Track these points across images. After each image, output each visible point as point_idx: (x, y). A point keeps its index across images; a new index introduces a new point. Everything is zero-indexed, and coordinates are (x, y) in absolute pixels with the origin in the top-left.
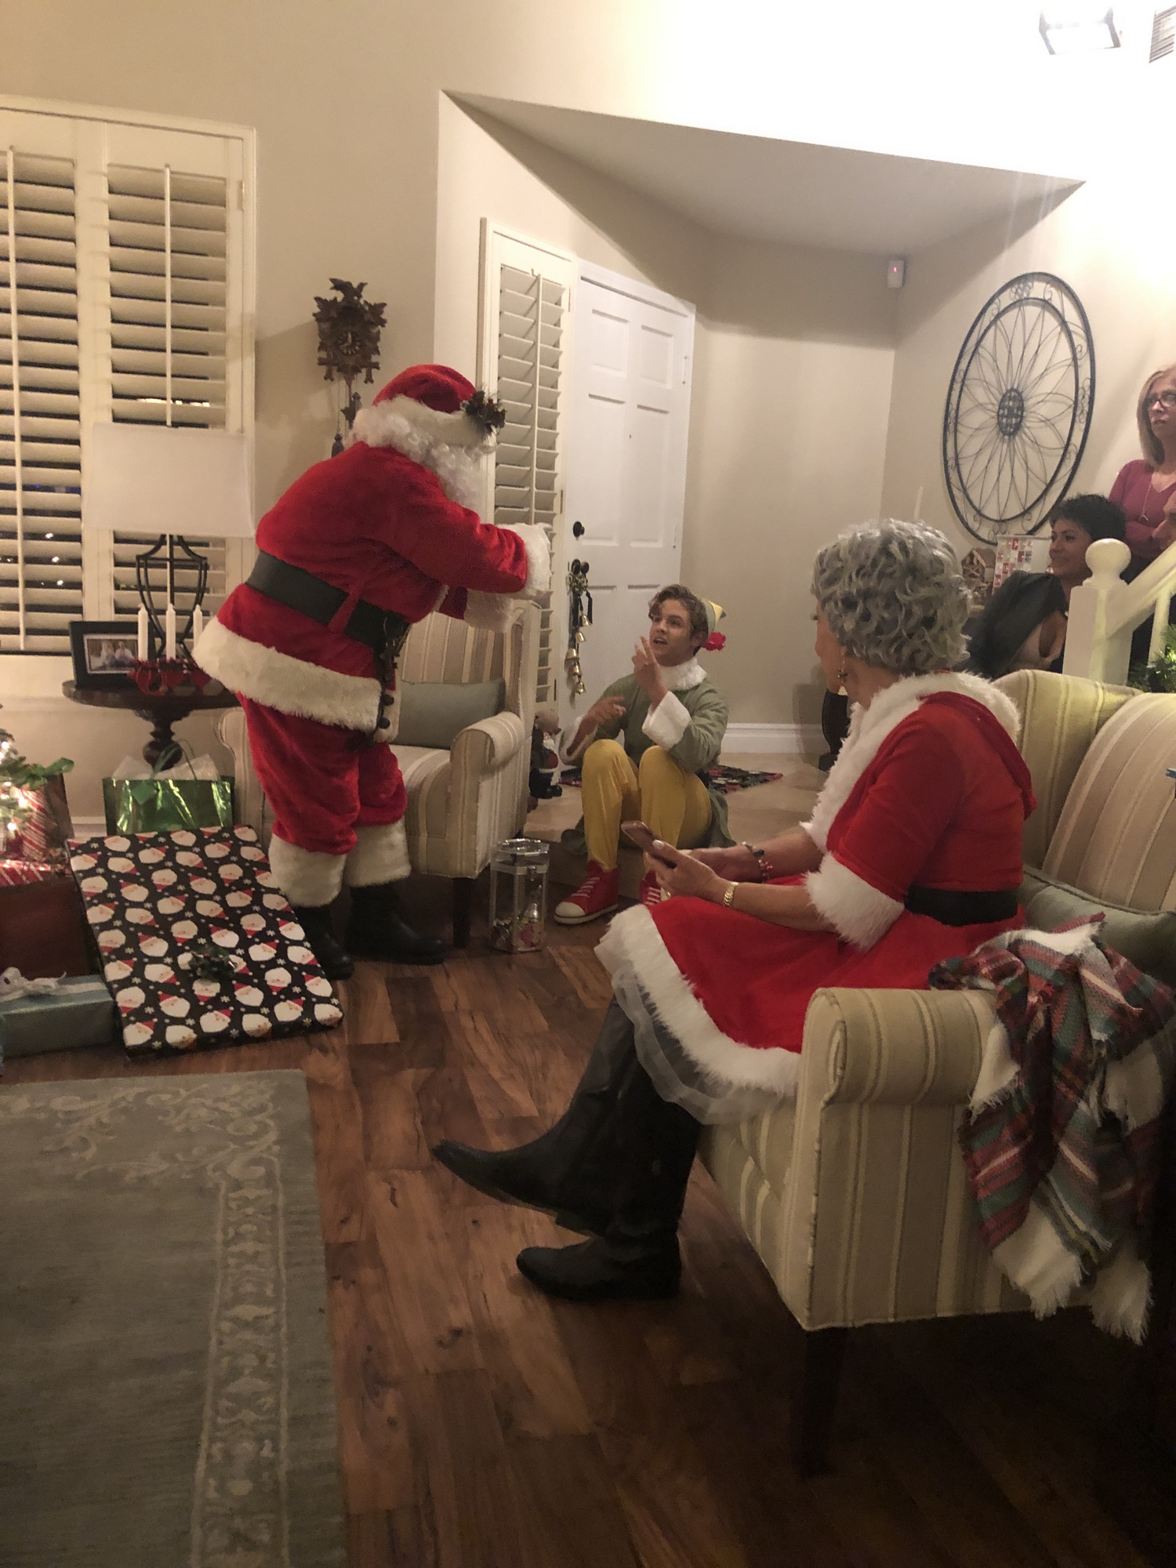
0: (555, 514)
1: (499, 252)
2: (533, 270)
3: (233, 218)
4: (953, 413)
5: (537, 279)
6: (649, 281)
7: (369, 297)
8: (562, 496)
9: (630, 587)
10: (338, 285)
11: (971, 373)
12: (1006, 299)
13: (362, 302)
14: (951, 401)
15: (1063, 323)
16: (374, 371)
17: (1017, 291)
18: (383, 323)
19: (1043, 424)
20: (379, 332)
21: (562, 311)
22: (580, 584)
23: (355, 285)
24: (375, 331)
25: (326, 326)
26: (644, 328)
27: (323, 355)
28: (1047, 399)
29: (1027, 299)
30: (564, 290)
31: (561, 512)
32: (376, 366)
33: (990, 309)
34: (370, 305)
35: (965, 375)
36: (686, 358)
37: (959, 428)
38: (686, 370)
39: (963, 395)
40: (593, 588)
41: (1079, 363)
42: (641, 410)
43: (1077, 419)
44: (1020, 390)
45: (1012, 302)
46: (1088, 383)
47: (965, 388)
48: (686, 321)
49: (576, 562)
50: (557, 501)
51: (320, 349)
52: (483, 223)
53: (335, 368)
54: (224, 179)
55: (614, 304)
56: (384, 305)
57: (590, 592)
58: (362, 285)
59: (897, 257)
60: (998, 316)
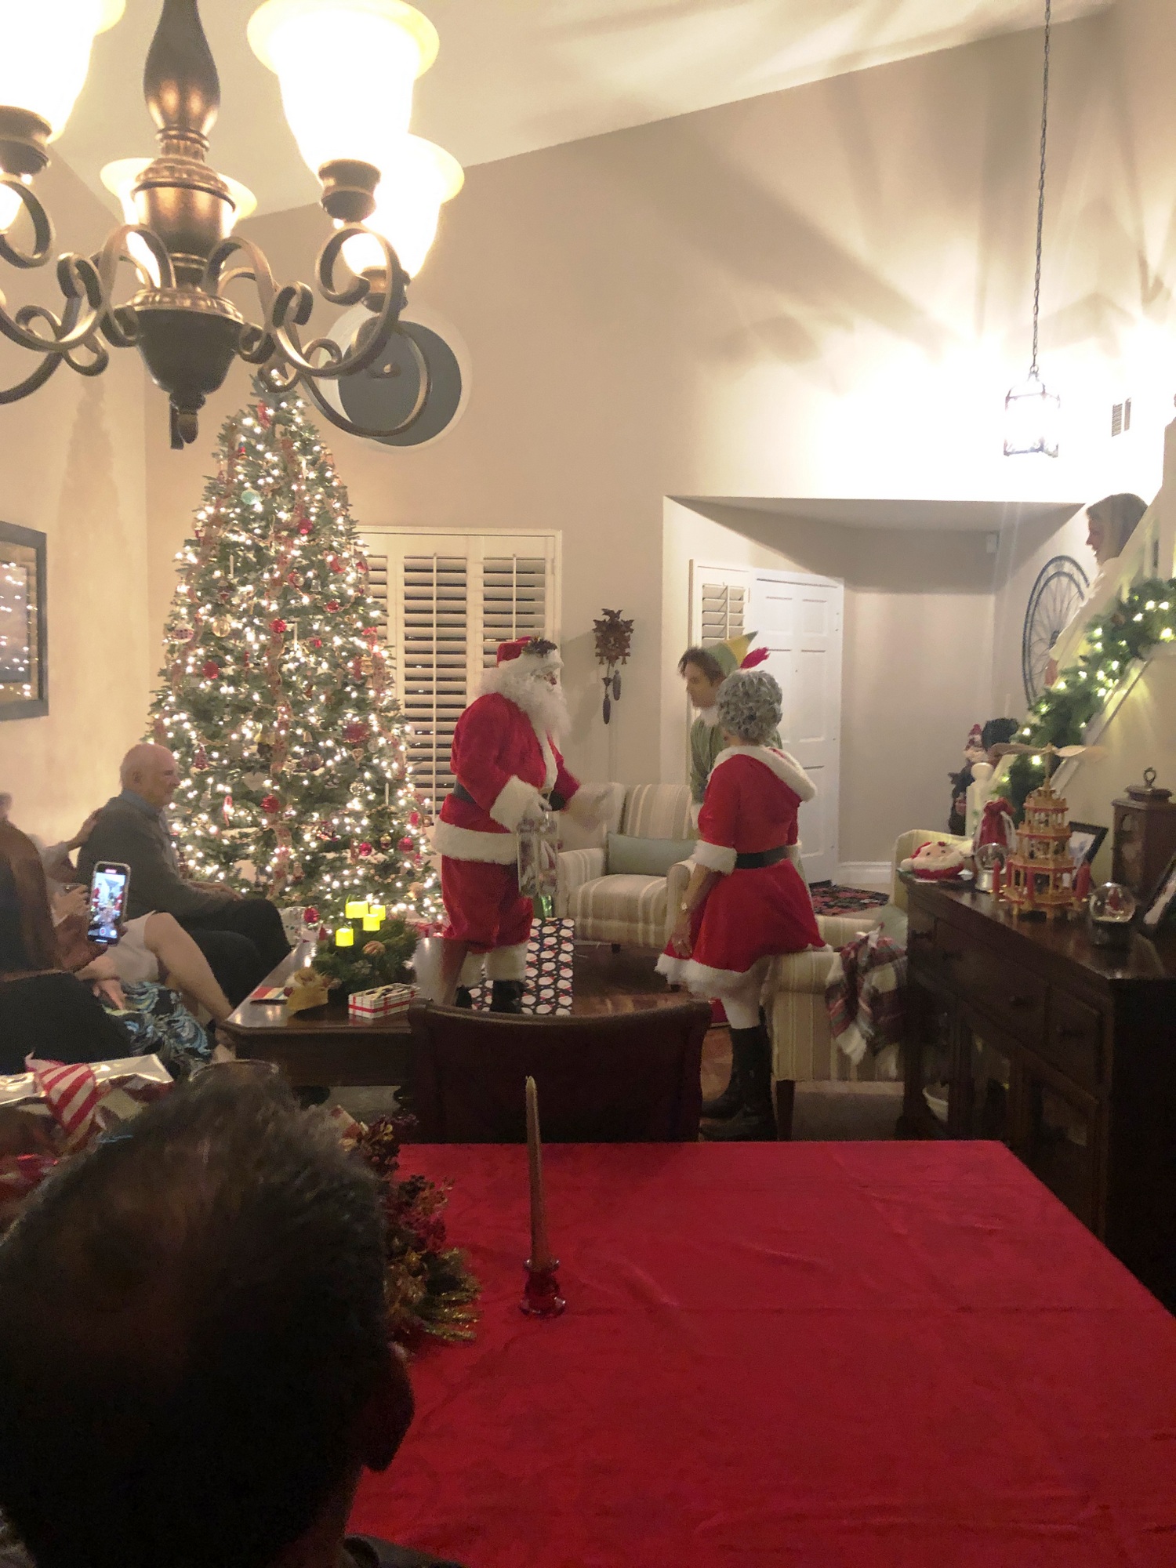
1: (701, 578)
2: (724, 583)
3: (549, 579)
5: (726, 588)
6: (808, 571)
7: (623, 617)
10: (607, 612)
11: (1036, 617)
13: (620, 620)
14: (1027, 632)
16: (627, 658)
17: (1056, 566)
18: (632, 631)
20: (629, 636)
21: (743, 604)
23: (616, 612)
24: (626, 634)
25: (599, 634)
26: (806, 601)
27: (598, 650)
30: (744, 591)
32: (628, 654)
33: (1043, 576)
34: (625, 622)
35: (1033, 617)
36: (838, 614)
37: (1030, 652)
38: (839, 621)
42: (803, 653)
45: (1053, 573)
47: (1033, 627)
48: (837, 591)
51: (596, 648)
52: (691, 562)
53: (605, 658)
54: (544, 559)
55: (781, 590)
56: (632, 621)
58: (620, 612)
59: (992, 533)
60: (1048, 581)
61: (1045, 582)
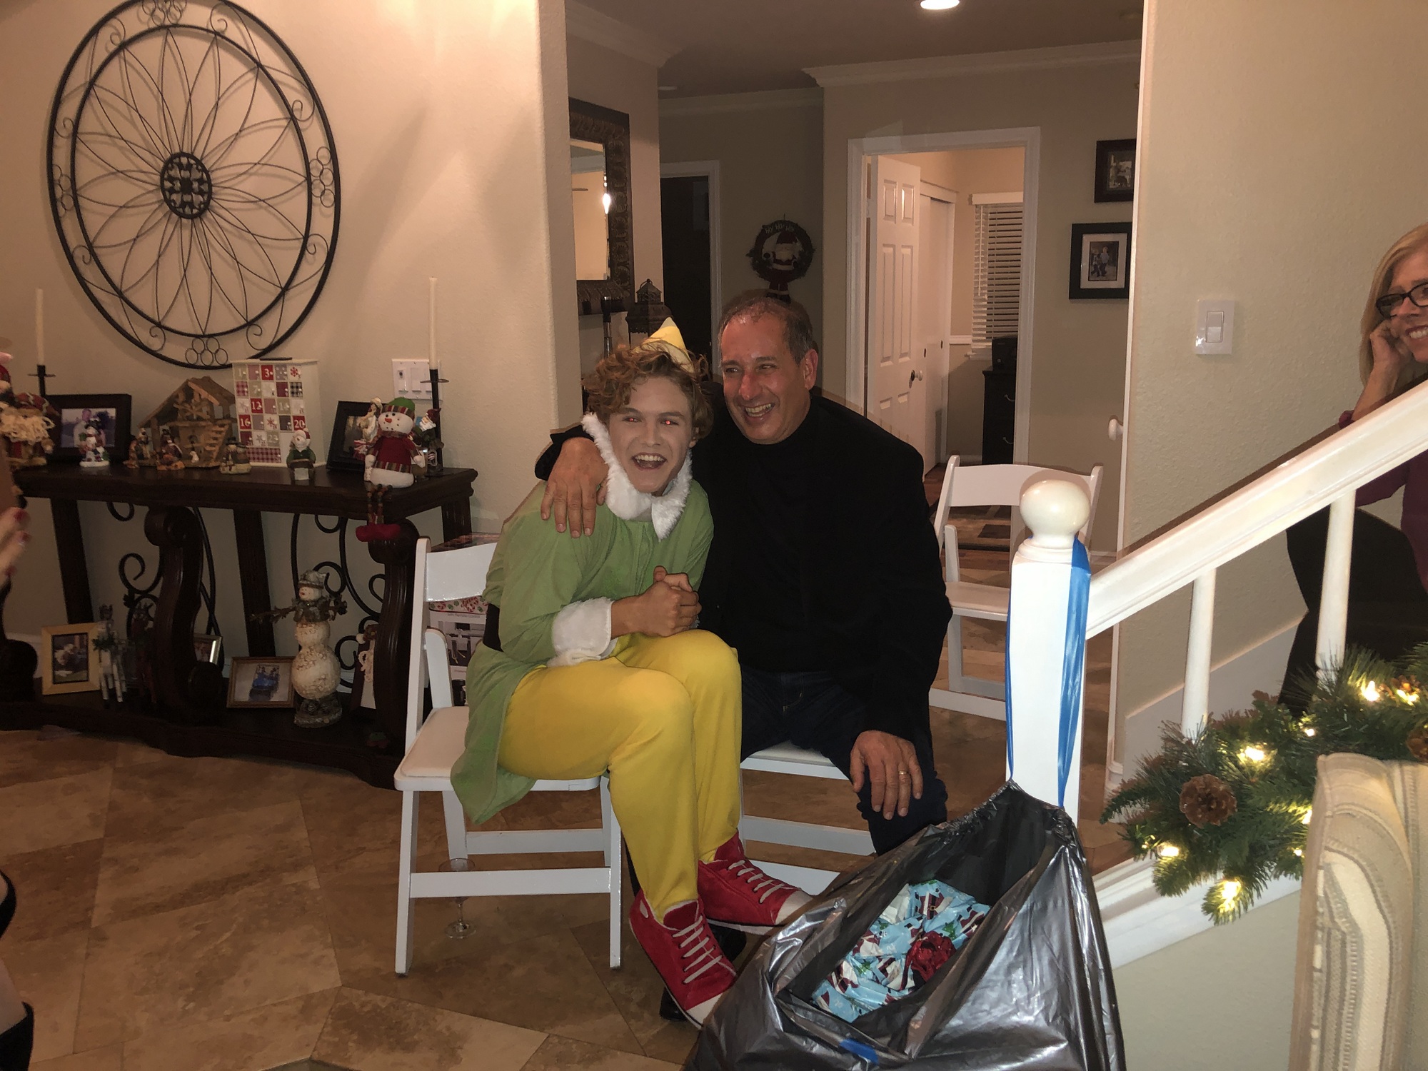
4: (65, 183)
11: (86, 126)
12: (133, 22)
14: (55, 162)
15: (258, 67)
19: (252, 205)
28: (252, 171)
29: (175, 25)
35: (76, 125)
37: (82, 201)
41: (301, 125)
43: (316, 200)
44: (198, 155)
45: (144, 28)
46: (325, 154)
47: (80, 146)
60: (124, 46)
61: (112, 48)
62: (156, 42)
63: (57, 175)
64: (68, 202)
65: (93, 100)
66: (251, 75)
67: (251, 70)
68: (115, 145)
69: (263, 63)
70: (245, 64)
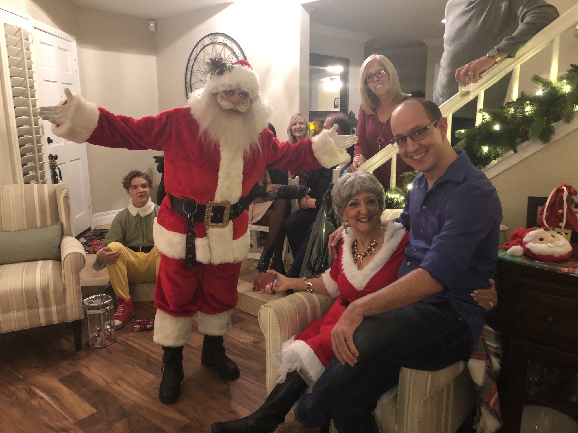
0: (41, 136)
1: (3, 18)
2: (16, 25)
4: (189, 83)
5: (18, 29)
6: (57, 27)
8: (42, 127)
9: (71, 161)
11: (194, 68)
12: (207, 41)
14: (187, 78)
15: (234, 53)
17: (211, 39)
21: (30, 43)
22: (55, 165)
26: (59, 48)
29: (216, 42)
30: (28, 33)
31: (43, 134)
33: (200, 44)
35: (192, 68)
36: (75, 60)
37: (192, 88)
38: (75, 65)
39: (192, 76)
40: (59, 164)
42: (63, 84)
45: (209, 43)
47: (193, 74)
48: (73, 44)
49: (51, 155)
50: (41, 130)
55: (48, 38)
57: (59, 166)
59: (152, 20)
60: (204, 47)
61: (202, 48)
62: (211, 46)
63: (187, 81)
64: (189, 88)
65: (196, 61)
66: (232, 55)
67: (232, 53)
68: (201, 73)
69: (235, 51)
70: (231, 52)
